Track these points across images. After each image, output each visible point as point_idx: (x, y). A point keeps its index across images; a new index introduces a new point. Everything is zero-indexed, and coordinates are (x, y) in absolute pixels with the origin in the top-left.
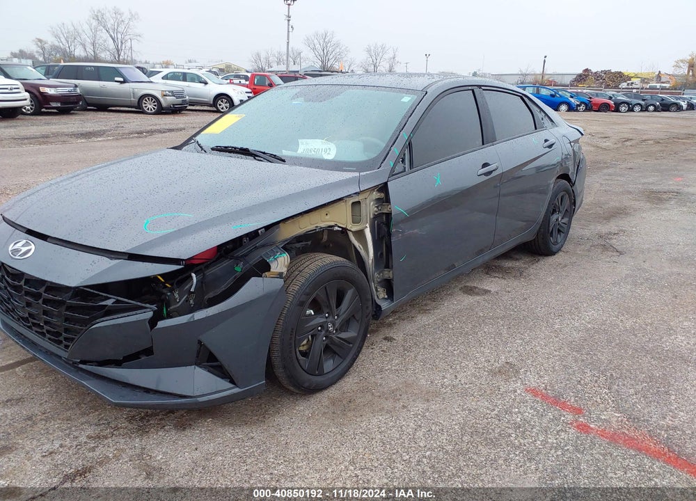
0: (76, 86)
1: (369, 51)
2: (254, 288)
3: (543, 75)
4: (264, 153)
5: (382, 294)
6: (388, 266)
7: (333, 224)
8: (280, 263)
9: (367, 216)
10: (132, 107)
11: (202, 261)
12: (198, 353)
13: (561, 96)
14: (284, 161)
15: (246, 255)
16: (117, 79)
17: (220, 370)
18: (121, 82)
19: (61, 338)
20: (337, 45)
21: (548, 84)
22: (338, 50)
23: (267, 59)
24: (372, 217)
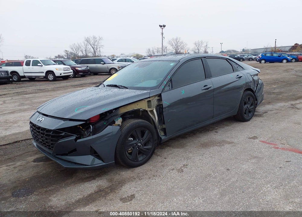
0: (87, 66)
1: (195, 44)
2: (109, 129)
3: (275, 47)
4: (121, 86)
5: (162, 134)
6: (164, 123)
7: (140, 108)
8: (119, 121)
9: (154, 105)
10: (107, 73)
11: (94, 121)
12: (91, 151)
13: (283, 56)
14: (127, 88)
15: (108, 119)
16: (102, 63)
17: (98, 157)
18: (103, 64)
19: (51, 147)
20: (182, 43)
21: (278, 51)
22: (182, 45)
23: (153, 51)
24: (156, 106)
